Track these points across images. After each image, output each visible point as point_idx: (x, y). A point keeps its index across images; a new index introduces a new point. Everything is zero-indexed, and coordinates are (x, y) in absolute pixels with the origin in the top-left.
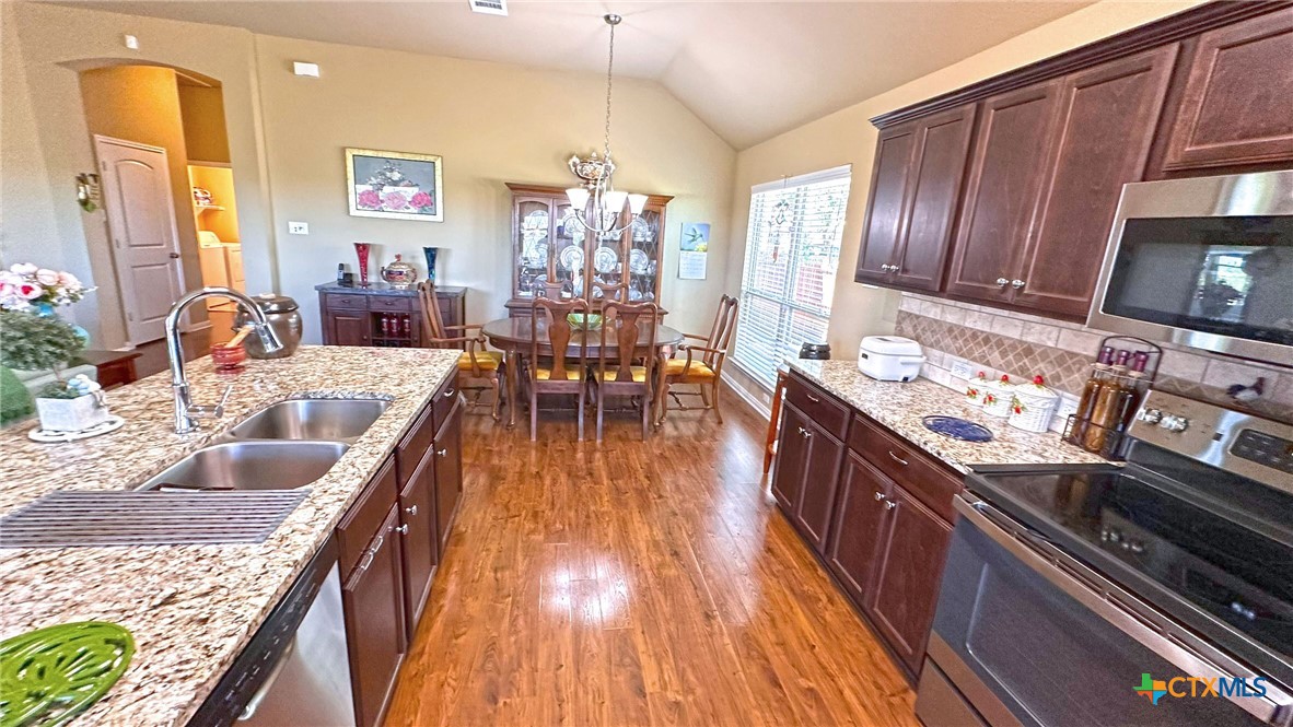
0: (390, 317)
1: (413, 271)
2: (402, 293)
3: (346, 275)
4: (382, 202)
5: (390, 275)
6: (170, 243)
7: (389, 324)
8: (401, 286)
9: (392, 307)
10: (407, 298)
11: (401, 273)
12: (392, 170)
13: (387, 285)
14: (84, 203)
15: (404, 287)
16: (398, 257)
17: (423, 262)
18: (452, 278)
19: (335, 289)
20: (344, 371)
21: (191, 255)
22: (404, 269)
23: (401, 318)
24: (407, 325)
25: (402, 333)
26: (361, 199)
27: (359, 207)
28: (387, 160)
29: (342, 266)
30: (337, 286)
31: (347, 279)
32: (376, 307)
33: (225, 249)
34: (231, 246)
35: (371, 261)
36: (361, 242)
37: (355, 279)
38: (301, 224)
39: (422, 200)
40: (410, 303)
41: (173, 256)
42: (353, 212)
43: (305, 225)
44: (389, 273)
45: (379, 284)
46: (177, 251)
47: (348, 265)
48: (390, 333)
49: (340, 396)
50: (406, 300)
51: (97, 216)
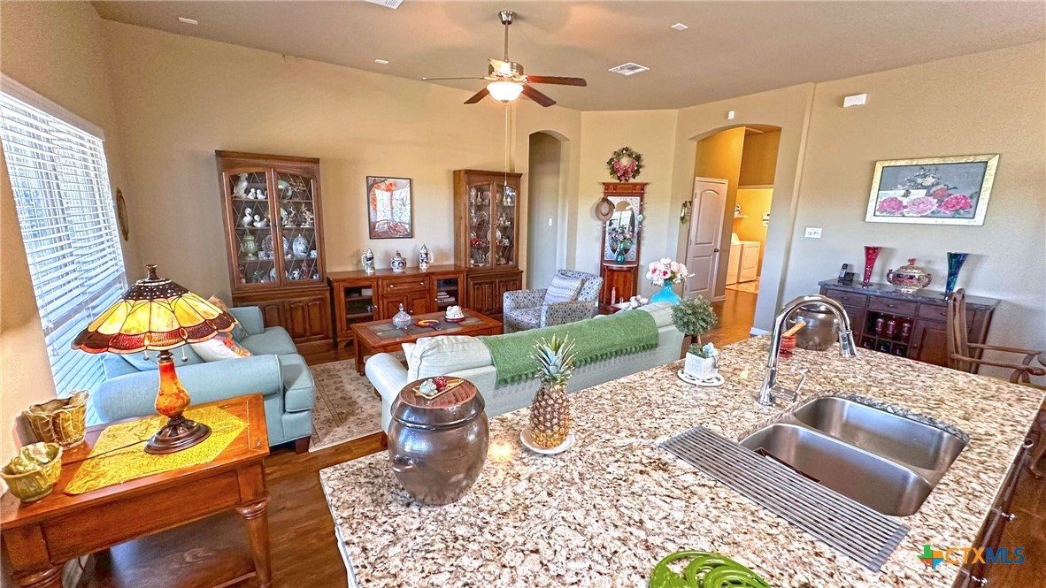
0: (887, 318)
1: (929, 276)
2: (910, 297)
3: (847, 274)
4: (905, 207)
5: (897, 278)
6: (716, 244)
7: (885, 326)
8: (908, 290)
9: (893, 310)
10: (915, 301)
11: (912, 277)
12: (925, 176)
13: (890, 286)
14: (682, 219)
15: (911, 291)
16: (912, 261)
17: (943, 268)
18: (979, 287)
19: (834, 285)
20: (887, 381)
21: (725, 251)
22: (916, 273)
23: (900, 321)
24: (906, 329)
25: (896, 336)
26: (881, 207)
27: (877, 213)
28: (922, 167)
29: (845, 266)
30: (836, 283)
31: (848, 278)
32: (873, 308)
33: (742, 245)
34: (745, 243)
35: (878, 264)
36: (871, 246)
37: (855, 278)
38: (816, 230)
39: (958, 203)
40: (917, 309)
41: (716, 251)
42: (870, 217)
43: (820, 230)
44: (898, 276)
45: (880, 285)
46: (718, 248)
47: (852, 266)
48: (884, 334)
49: (889, 409)
50: (914, 305)
51: (686, 226)
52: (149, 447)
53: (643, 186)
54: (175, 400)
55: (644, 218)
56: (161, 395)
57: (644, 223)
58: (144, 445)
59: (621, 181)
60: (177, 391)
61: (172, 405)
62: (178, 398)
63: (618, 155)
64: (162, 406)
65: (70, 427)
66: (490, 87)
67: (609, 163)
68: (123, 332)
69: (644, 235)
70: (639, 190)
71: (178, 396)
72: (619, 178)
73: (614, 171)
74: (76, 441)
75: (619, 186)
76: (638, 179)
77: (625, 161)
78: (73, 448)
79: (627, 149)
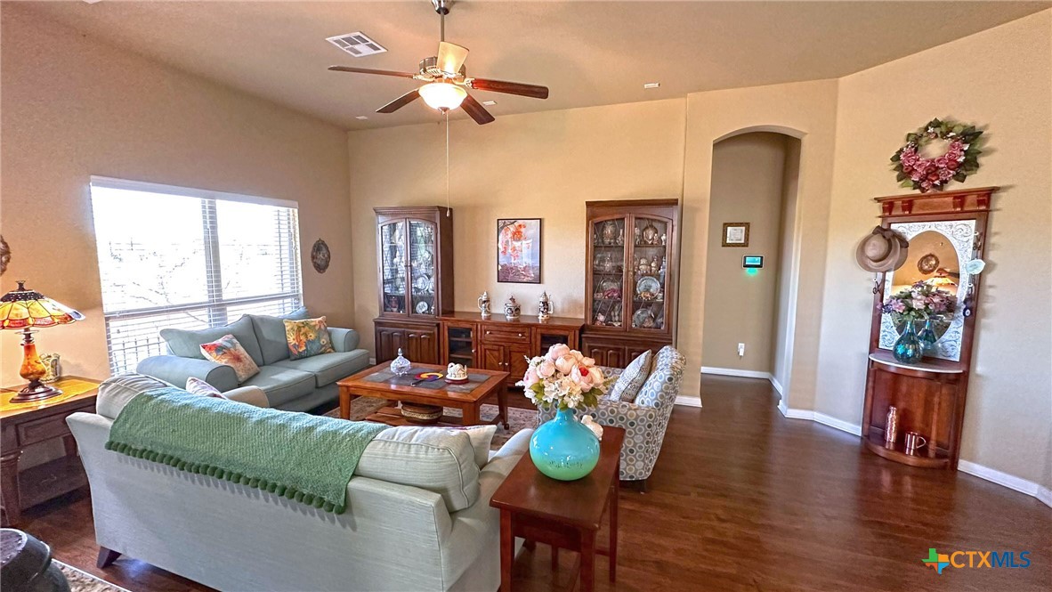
53: (986, 197)
55: (989, 267)
57: (990, 279)
59: (923, 190)
63: (916, 141)
66: (424, 91)
67: (896, 158)
69: (987, 305)
70: (980, 206)
72: (917, 185)
73: (904, 173)
75: (917, 202)
76: (974, 182)
77: (935, 149)
79: (936, 124)
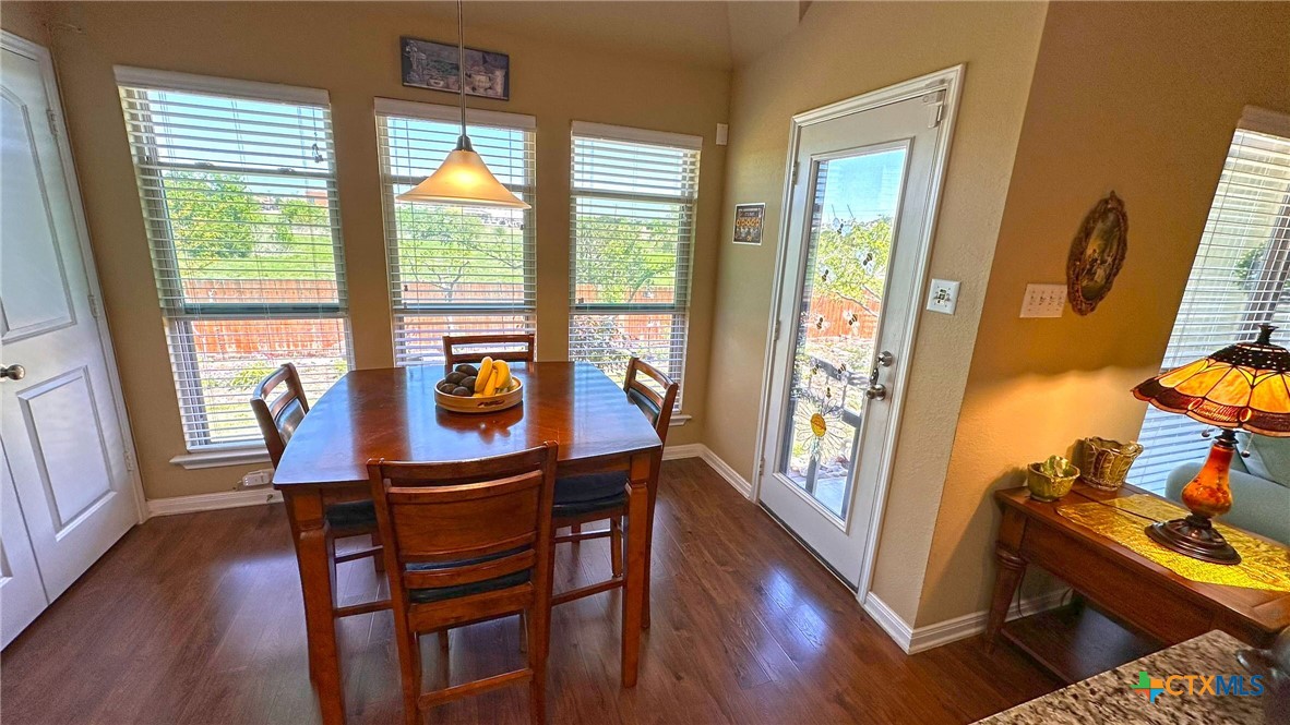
52: (1152, 527)
54: (1206, 495)
56: (1196, 481)
58: (1150, 523)
60: (1215, 487)
61: (1200, 498)
62: (1211, 496)
64: (1189, 493)
65: (1108, 467)
68: (1177, 389)
71: (1213, 493)
74: (1106, 485)
78: (1100, 490)
